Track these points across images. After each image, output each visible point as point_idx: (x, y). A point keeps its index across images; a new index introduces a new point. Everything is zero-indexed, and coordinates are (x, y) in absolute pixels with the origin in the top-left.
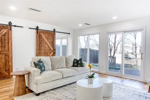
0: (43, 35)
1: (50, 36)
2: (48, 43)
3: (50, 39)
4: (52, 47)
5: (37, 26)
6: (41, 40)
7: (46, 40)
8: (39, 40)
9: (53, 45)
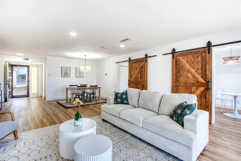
0: (182, 60)
1: (198, 57)
2: (193, 71)
3: (197, 62)
4: (202, 77)
5: (174, 49)
6: (178, 67)
7: (188, 66)
8: (176, 67)
9: (204, 72)
